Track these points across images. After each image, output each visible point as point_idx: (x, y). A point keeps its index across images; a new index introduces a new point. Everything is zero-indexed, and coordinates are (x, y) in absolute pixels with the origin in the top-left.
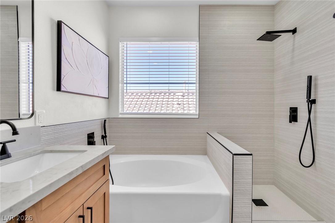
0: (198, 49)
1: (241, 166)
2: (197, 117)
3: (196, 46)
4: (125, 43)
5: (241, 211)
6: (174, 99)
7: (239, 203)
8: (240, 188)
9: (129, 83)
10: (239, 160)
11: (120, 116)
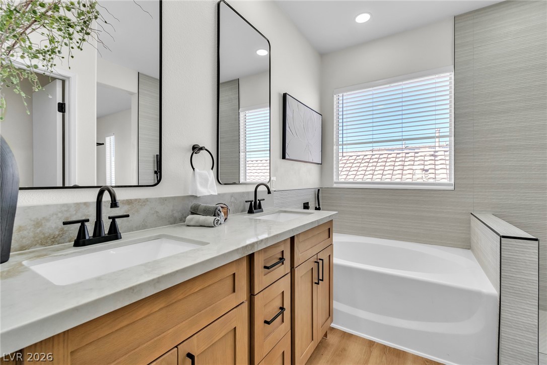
0: (453, 83)
1: (515, 254)
2: (452, 188)
3: (450, 79)
4: (341, 95)
5: (516, 319)
6: (416, 161)
7: (512, 307)
8: (514, 286)
9: (346, 144)
10: (511, 246)
11: (335, 186)
